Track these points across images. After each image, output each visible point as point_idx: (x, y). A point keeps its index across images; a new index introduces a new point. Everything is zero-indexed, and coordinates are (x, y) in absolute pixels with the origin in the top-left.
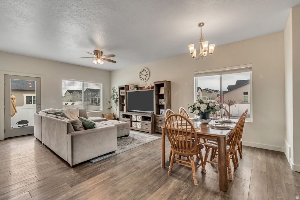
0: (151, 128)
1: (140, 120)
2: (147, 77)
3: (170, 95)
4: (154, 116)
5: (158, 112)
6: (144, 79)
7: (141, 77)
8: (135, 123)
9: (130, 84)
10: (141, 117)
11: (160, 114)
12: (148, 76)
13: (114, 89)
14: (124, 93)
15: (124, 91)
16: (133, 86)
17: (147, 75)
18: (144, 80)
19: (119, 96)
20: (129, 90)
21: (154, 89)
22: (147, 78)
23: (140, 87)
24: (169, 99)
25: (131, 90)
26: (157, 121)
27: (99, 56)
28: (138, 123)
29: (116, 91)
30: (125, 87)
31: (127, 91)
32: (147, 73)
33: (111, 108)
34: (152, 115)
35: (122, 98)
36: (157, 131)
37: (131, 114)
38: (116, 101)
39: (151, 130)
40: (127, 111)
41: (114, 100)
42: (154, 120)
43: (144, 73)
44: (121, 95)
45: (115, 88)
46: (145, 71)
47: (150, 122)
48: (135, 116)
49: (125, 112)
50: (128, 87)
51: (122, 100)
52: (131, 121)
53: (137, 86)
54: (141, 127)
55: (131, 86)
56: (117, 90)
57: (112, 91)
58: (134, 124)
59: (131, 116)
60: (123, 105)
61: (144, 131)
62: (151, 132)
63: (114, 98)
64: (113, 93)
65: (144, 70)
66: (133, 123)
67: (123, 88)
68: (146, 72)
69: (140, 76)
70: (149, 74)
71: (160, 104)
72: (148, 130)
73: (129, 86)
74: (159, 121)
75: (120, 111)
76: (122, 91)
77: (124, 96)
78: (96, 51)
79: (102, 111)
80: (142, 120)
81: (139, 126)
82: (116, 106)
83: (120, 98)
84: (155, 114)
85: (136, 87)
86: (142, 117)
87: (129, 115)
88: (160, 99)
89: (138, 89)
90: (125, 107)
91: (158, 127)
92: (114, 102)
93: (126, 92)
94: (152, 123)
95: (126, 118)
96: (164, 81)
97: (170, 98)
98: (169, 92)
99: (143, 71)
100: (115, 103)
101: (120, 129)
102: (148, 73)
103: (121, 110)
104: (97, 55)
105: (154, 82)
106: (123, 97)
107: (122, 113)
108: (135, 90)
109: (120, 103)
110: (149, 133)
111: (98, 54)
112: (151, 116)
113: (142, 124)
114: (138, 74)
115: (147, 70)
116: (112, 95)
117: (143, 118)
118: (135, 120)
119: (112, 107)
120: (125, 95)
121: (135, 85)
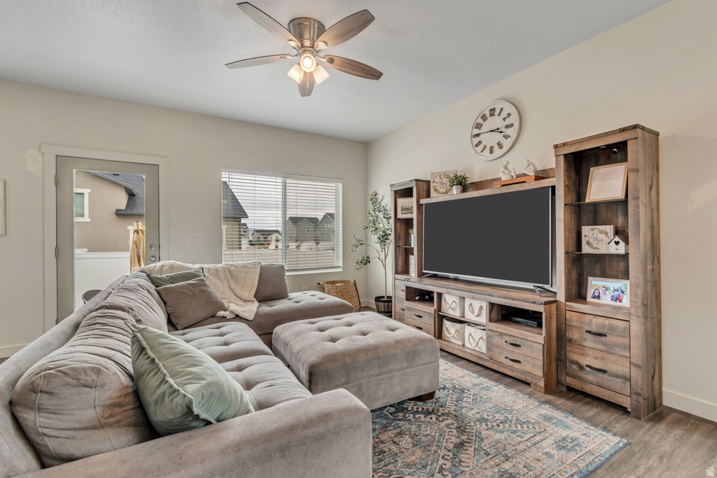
0: (541, 363)
1: (483, 319)
2: (506, 137)
3: (658, 203)
4: (554, 306)
5: (578, 292)
6: (492, 148)
7: (480, 143)
8: (458, 326)
9: (432, 174)
10: (485, 305)
11: (589, 299)
12: (512, 132)
13: (374, 199)
14: (409, 210)
15: (412, 202)
16: (445, 180)
17: (507, 127)
18: (491, 152)
19: (392, 221)
20: (428, 196)
21: (559, 181)
22: (507, 144)
23: (472, 183)
24: (652, 227)
25: (436, 198)
26: (574, 335)
27: (307, 43)
28: (468, 329)
29: (383, 203)
30: (413, 185)
31: (423, 201)
32: (508, 122)
33: (367, 261)
34: (546, 303)
35: (403, 228)
36: (570, 381)
37: (440, 290)
38: (384, 238)
39: (540, 373)
40: (421, 275)
41: (376, 236)
42: (554, 325)
43: (493, 123)
44: (400, 216)
45: (378, 196)
46: (497, 112)
47: (540, 339)
48: (457, 300)
49: (413, 279)
50: (425, 187)
51: (402, 235)
52: (441, 318)
53: (464, 178)
54: (488, 349)
55: (438, 179)
56: (387, 200)
57: (371, 207)
58: (452, 331)
59: (440, 295)
60: (408, 252)
61: (501, 370)
62: (542, 384)
63: (376, 229)
64: (372, 212)
65: (492, 111)
66: (447, 324)
67: (407, 193)
68: (504, 114)
69: (476, 140)
70: (516, 125)
71: (586, 249)
72: (522, 372)
73: (428, 183)
74: (588, 336)
75: (397, 272)
76: (402, 202)
77: (411, 220)
78: (297, 22)
79: (340, 270)
80: (491, 320)
81: (474, 340)
82: (382, 256)
83: (398, 226)
84: (561, 297)
85: (460, 184)
86: (492, 305)
87: (433, 292)
88: (586, 230)
89: (464, 190)
90: (413, 260)
91: (581, 368)
92: (377, 240)
93: (419, 206)
94: (548, 339)
95: (419, 300)
96: (623, 130)
97: (655, 219)
98: (654, 189)
99: (488, 114)
100: (378, 246)
101: (398, 366)
102: (514, 119)
103: (400, 269)
104: (300, 37)
105: (556, 147)
106: (408, 223)
107: (403, 282)
108: (456, 193)
109: (397, 247)
110: (529, 390)
111: (306, 36)
112: (541, 309)
113: (489, 337)
114: (468, 130)
115: (509, 108)
116: (371, 218)
117: (495, 310)
118: (456, 314)
119: (368, 258)
120: (414, 216)
121: (452, 175)
